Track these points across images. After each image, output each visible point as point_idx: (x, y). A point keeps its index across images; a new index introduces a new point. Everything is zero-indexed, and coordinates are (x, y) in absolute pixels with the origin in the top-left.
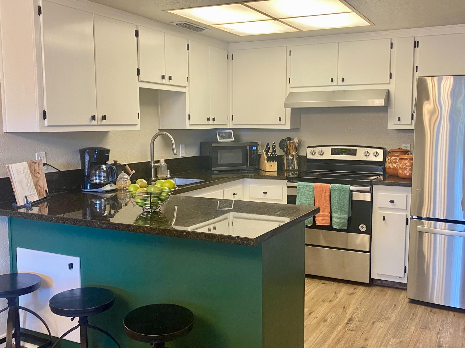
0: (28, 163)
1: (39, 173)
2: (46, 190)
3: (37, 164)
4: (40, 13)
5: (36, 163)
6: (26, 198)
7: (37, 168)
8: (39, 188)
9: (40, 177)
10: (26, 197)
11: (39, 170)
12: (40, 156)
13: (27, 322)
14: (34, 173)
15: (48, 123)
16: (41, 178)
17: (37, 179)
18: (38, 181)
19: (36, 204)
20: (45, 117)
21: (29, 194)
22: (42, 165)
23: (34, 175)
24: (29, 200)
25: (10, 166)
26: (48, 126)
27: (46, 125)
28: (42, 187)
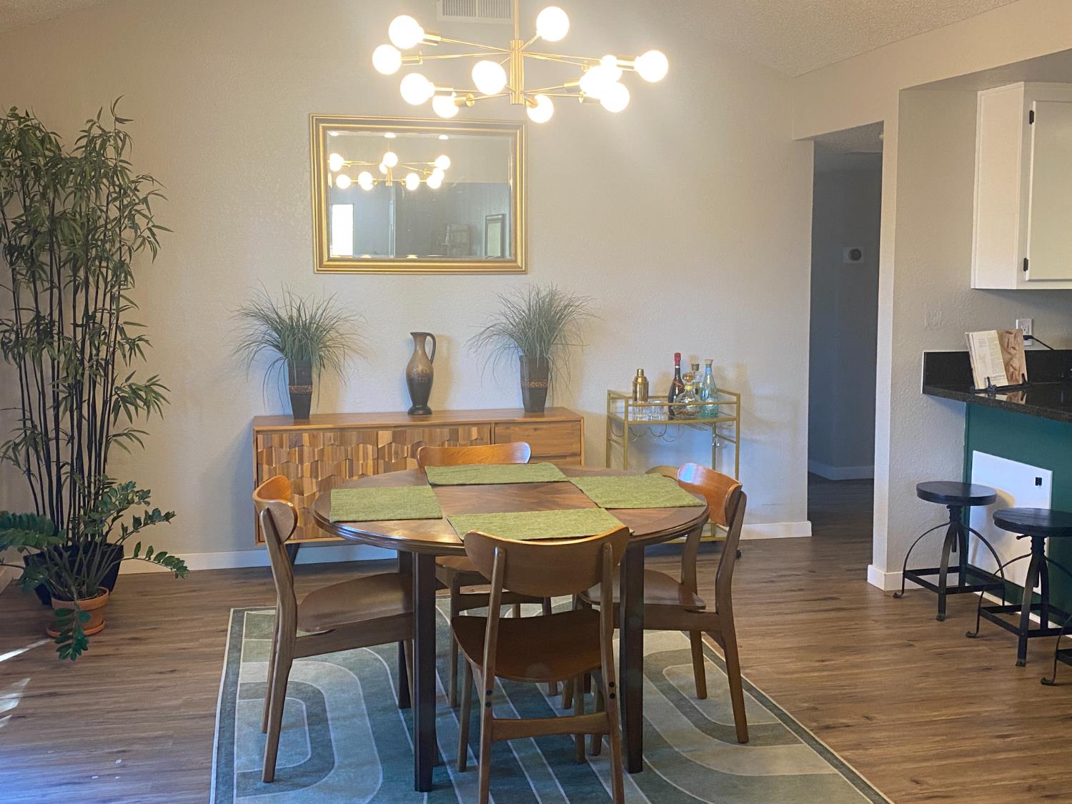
0: (998, 333)
1: (1014, 348)
2: (1023, 375)
3: (1013, 335)
4: (1031, 121)
5: (1012, 333)
6: (989, 381)
7: (1012, 340)
8: (1011, 370)
9: (1015, 354)
10: (988, 378)
11: (1016, 344)
12: (1022, 325)
13: (977, 558)
14: (1006, 347)
15: (1030, 276)
16: (1017, 356)
17: (1009, 356)
18: (1011, 359)
19: (1002, 390)
20: (1025, 268)
21: (994, 375)
22: (1020, 338)
23: (1007, 351)
24: (992, 383)
25: (970, 334)
26: (1030, 281)
27: (1027, 279)
28: (1017, 368)
